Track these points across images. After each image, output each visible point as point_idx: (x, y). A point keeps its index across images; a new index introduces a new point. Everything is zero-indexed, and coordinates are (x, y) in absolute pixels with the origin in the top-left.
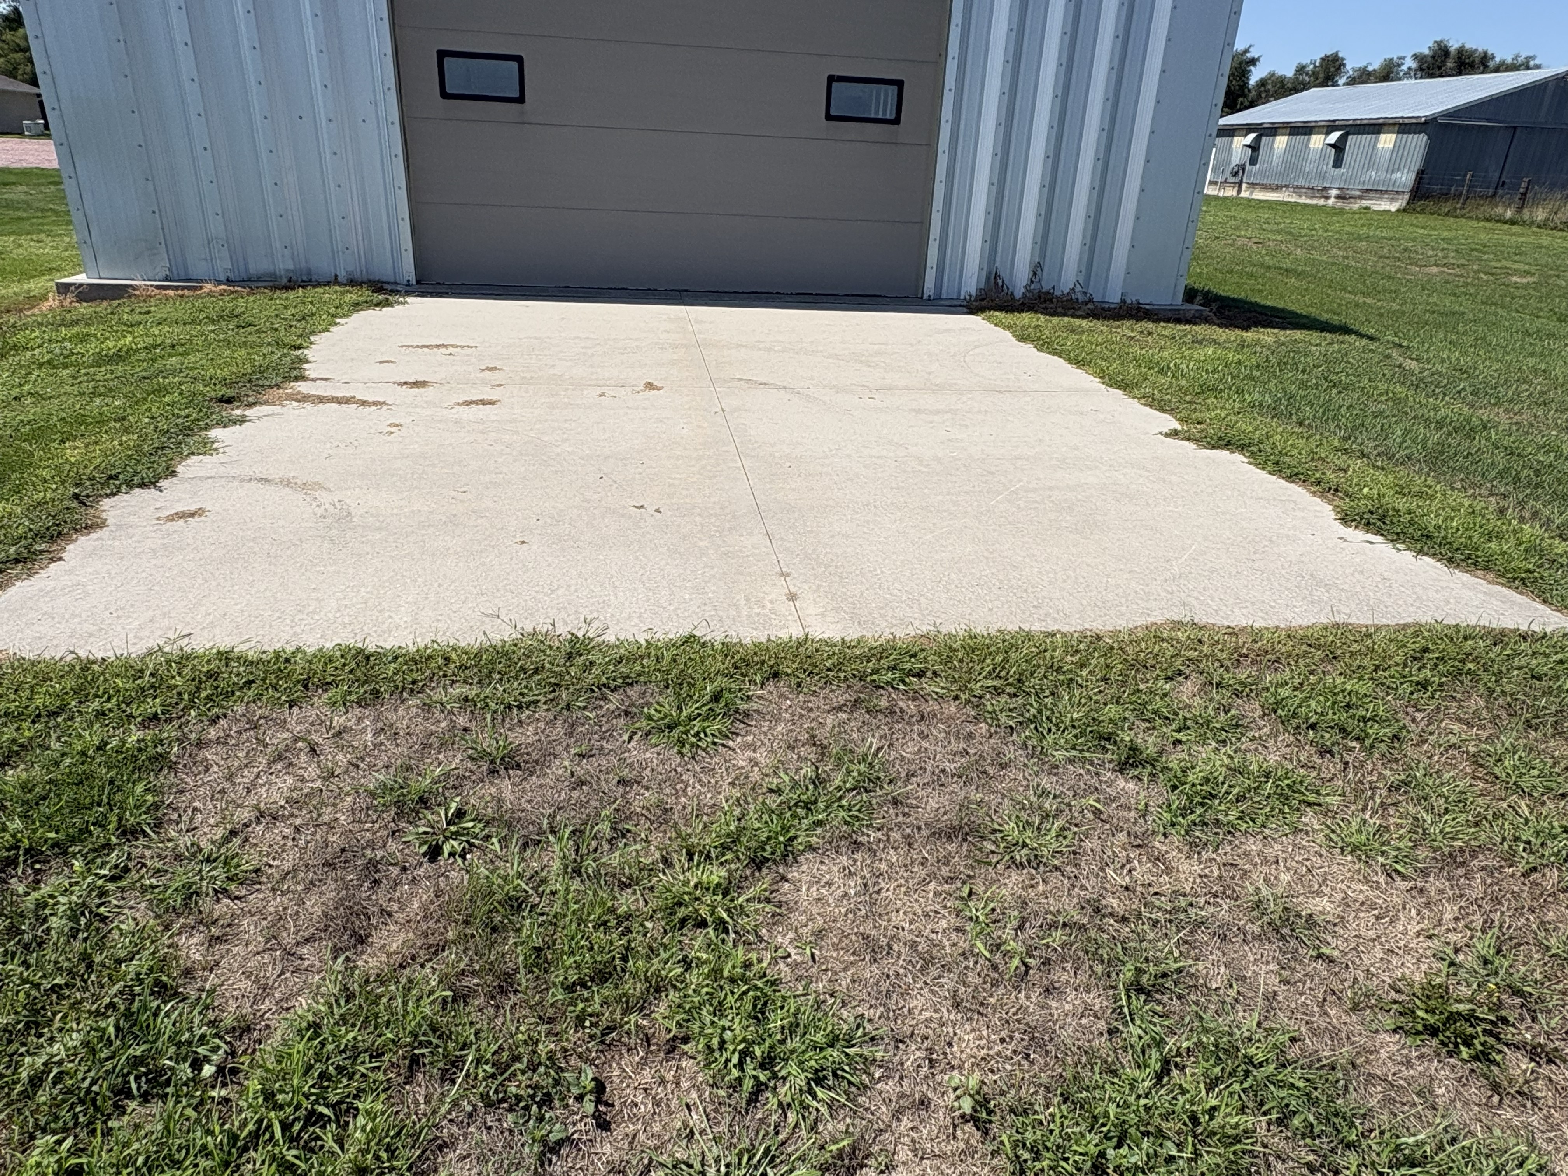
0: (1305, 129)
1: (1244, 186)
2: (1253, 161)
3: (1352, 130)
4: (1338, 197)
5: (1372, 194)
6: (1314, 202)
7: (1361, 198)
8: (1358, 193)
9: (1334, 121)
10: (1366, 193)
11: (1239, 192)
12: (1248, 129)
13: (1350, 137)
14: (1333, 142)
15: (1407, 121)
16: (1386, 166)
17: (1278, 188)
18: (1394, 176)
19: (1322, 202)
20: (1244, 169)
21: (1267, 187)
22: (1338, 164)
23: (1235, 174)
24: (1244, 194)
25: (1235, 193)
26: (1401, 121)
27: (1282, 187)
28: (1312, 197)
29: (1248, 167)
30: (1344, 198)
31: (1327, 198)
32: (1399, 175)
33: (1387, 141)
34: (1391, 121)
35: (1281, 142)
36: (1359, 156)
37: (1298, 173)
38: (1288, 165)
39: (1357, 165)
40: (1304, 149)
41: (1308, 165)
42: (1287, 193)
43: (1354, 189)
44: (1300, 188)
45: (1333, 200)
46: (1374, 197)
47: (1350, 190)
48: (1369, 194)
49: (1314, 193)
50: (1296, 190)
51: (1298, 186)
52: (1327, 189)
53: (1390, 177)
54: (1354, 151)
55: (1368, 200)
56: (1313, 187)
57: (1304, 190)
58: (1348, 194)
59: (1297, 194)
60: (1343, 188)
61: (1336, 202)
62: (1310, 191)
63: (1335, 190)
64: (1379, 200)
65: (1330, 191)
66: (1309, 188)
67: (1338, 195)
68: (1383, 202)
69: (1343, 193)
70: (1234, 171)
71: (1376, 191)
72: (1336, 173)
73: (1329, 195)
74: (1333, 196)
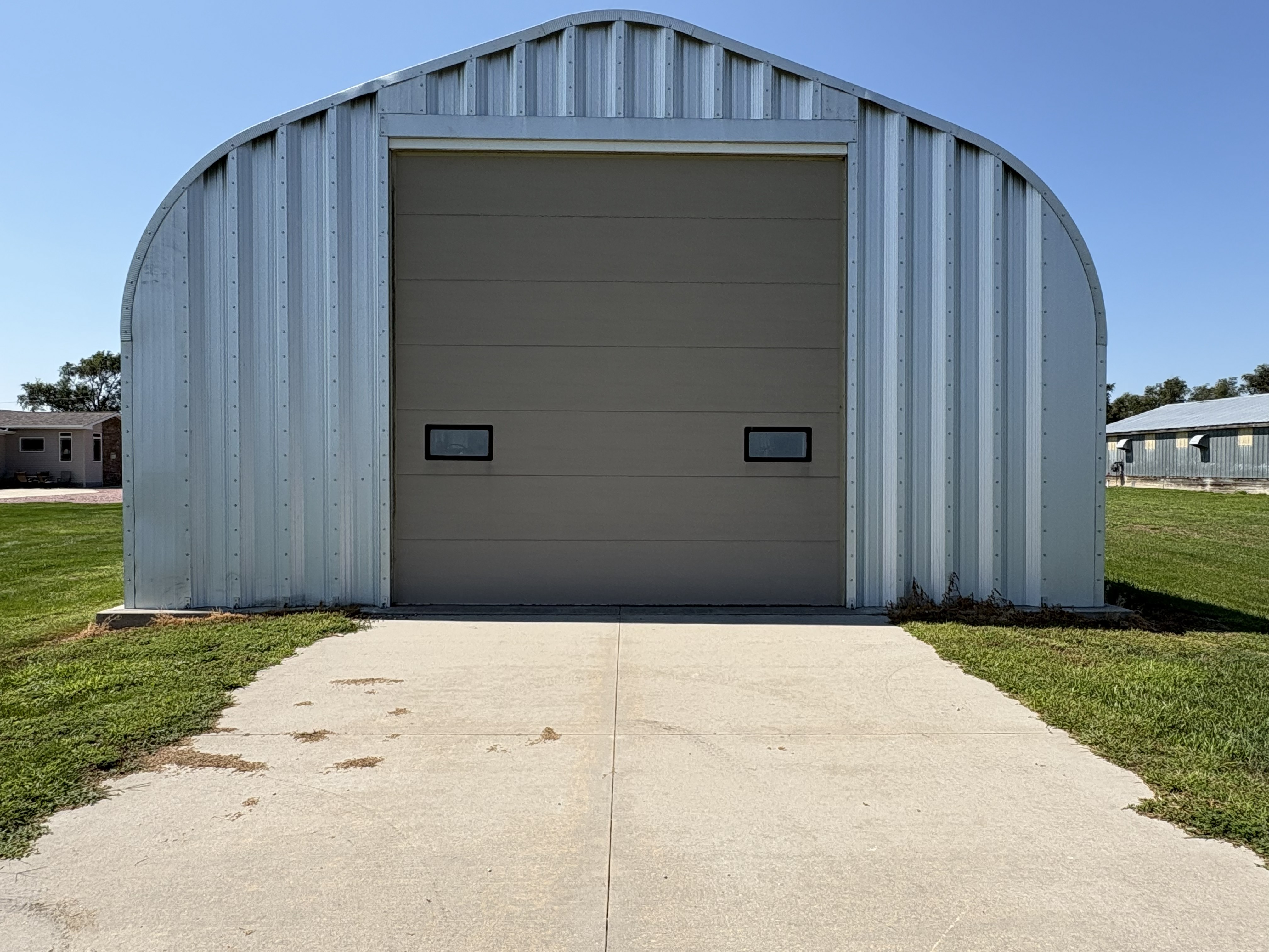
0: (1171, 434)
2: (1129, 459)
3: (1211, 433)
4: (1213, 485)
5: (1244, 482)
6: (1192, 489)
7: (1235, 485)
8: (1231, 481)
9: (1194, 428)
10: (1238, 481)
11: (1123, 482)
12: (1119, 436)
13: (1211, 439)
14: (1197, 443)
15: (1259, 425)
16: (1250, 460)
17: (1156, 479)
18: (1261, 467)
19: (1200, 489)
20: (1122, 466)
21: (1146, 479)
22: (1206, 458)
23: (1116, 470)
24: (1128, 484)
25: (1119, 484)
26: (1254, 425)
27: (1160, 478)
28: (1190, 485)
29: (1125, 464)
30: (1219, 485)
31: (1204, 485)
33: (1245, 441)
34: (1244, 426)
35: (1150, 444)
36: (1224, 452)
37: (1171, 467)
38: (1161, 462)
39: (1223, 460)
40: (1172, 449)
41: (1179, 460)
42: (1165, 483)
43: (1226, 478)
44: (1177, 478)
45: (1210, 487)
46: (1247, 484)
47: (1222, 478)
48: (1242, 481)
49: (1190, 482)
50: (1173, 480)
51: (1174, 477)
52: (1201, 478)
53: (1257, 468)
54: (1218, 449)
55: (1242, 486)
56: (1188, 477)
57: (1181, 480)
58: (1222, 482)
59: (1175, 483)
60: (1216, 478)
61: (1213, 488)
62: (1187, 481)
63: (1209, 479)
64: (1253, 486)
65: (1204, 480)
66: (1185, 479)
67: (1212, 483)
68: (1258, 488)
69: (1217, 481)
70: (1114, 467)
71: (1248, 479)
72: (1206, 466)
73: (1205, 483)
74: (1208, 484)
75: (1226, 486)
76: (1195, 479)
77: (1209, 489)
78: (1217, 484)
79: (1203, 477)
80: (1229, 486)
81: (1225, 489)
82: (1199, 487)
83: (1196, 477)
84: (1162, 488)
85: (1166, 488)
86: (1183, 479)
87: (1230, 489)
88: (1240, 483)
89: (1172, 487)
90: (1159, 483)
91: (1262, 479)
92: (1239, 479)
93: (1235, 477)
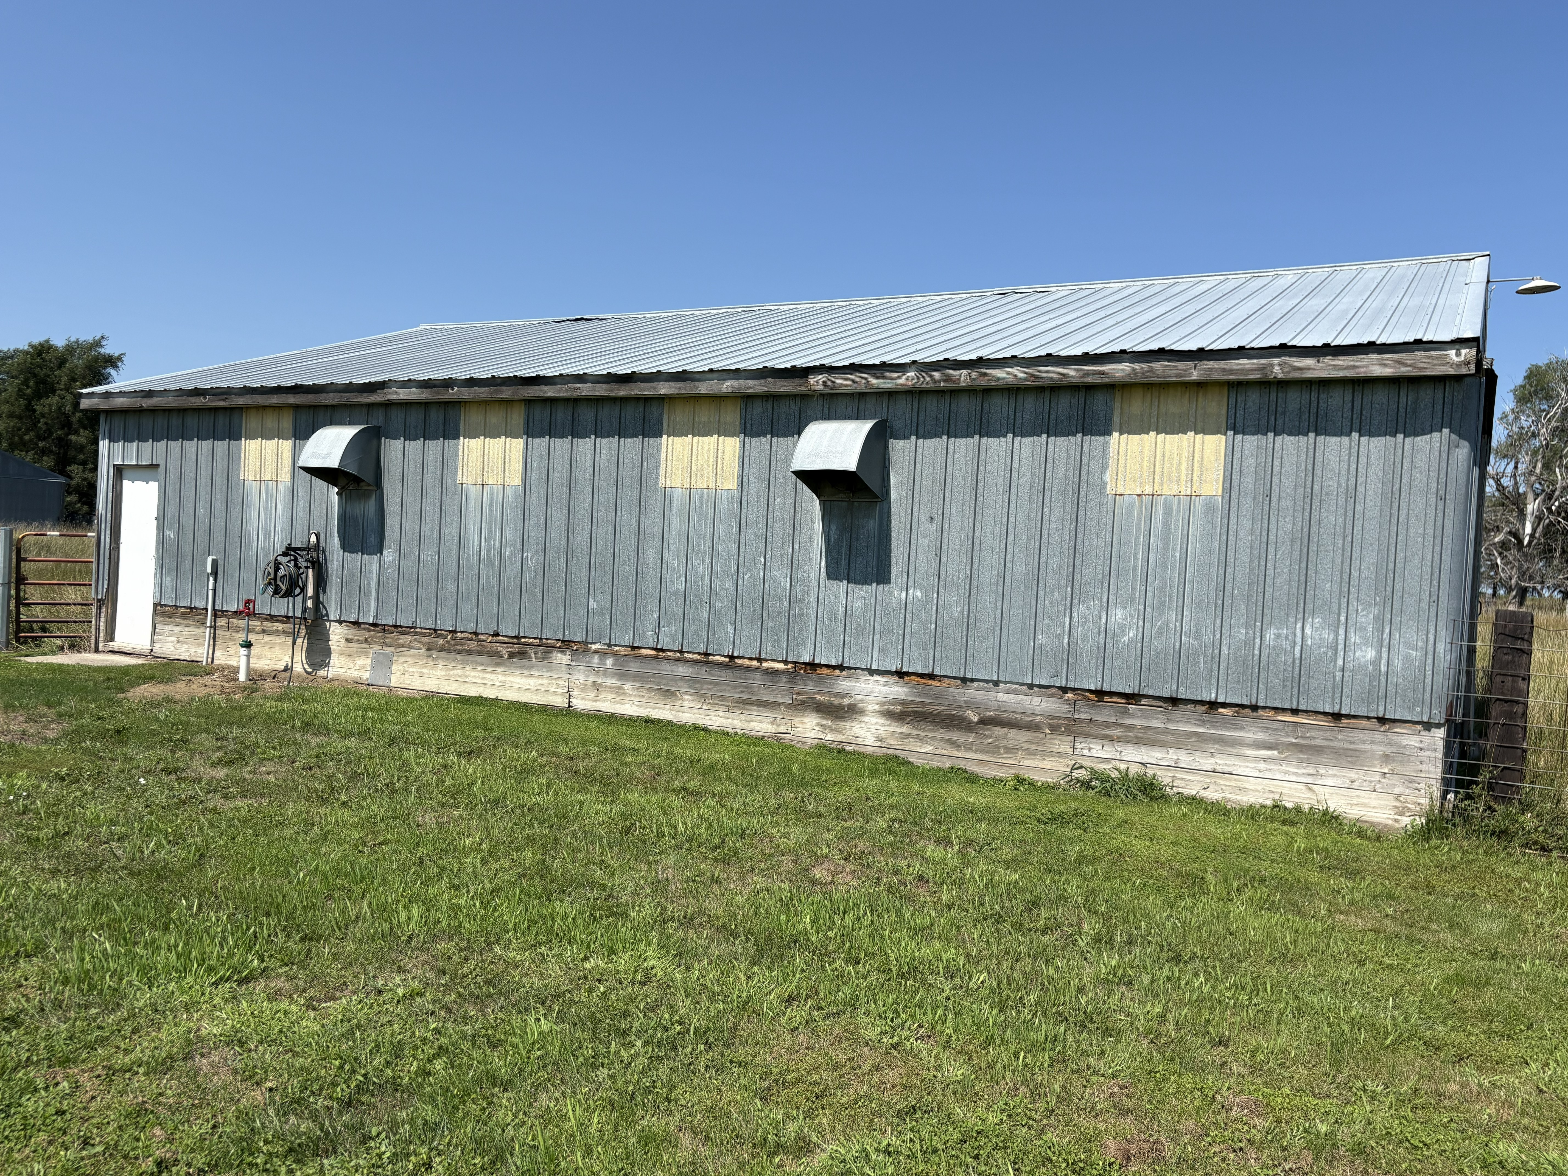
1: (337, 632)
2: (362, 536)
4: (906, 714)
7: (1069, 727)
11: (318, 653)
13: (909, 445)
20: (319, 566)
21: (460, 645)
22: (860, 560)
23: (289, 587)
24: (346, 666)
25: (299, 662)
28: (745, 703)
29: (336, 556)
30: (951, 721)
31: (841, 712)
32: (1319, 632)
36: (991, 530)
37: (624, 593)
38: (557, 558)
39: (988, 576)
41: (674, 558)
42: (580, 678)
43: (1005, 683)
44: (656, 657)
45: (881, 725)
46: (1166, 731)
47: (976, 684)
48: (1125, 712)
49: (746, 687)
50: (632, 664)
51: (639, 648)
52: (825, 671)
53: (1258, 641)
54: (953, 510)
55: (1126, 741)
56: (732, 658)
57: (682, 670)
58: (970, 705)
59: (642, 682)
60: (932, 676)
61: (906, 736)
62: (724, 676)
63: (876, 678)
64: (1214, 747)
65: (844, 684)
66: (708, 663)
67: (899, 702)
68: (1252, 765)
69: (936, 697)
70: (281, 572)
71: (1174, 701)
72: (858, 604)
73: (846, 701)
74: (872, 706)
75: (999, 731)
76: (782, 672)
77: (879, 739)
78: (940, 715)
79: (841, 668)
80: (1028, 733)
81: (993, 750)
82: (803, 719)
83: (786, 662)
84: (560, 701)
85: (579, 704)
86: (700, 661)
87: (1031, 753)
88: (1107, 725)
89: (627, 706)
90: (538, 676)
91: (1295, 712)
92: (1106, 699)
93: (1071, 685)
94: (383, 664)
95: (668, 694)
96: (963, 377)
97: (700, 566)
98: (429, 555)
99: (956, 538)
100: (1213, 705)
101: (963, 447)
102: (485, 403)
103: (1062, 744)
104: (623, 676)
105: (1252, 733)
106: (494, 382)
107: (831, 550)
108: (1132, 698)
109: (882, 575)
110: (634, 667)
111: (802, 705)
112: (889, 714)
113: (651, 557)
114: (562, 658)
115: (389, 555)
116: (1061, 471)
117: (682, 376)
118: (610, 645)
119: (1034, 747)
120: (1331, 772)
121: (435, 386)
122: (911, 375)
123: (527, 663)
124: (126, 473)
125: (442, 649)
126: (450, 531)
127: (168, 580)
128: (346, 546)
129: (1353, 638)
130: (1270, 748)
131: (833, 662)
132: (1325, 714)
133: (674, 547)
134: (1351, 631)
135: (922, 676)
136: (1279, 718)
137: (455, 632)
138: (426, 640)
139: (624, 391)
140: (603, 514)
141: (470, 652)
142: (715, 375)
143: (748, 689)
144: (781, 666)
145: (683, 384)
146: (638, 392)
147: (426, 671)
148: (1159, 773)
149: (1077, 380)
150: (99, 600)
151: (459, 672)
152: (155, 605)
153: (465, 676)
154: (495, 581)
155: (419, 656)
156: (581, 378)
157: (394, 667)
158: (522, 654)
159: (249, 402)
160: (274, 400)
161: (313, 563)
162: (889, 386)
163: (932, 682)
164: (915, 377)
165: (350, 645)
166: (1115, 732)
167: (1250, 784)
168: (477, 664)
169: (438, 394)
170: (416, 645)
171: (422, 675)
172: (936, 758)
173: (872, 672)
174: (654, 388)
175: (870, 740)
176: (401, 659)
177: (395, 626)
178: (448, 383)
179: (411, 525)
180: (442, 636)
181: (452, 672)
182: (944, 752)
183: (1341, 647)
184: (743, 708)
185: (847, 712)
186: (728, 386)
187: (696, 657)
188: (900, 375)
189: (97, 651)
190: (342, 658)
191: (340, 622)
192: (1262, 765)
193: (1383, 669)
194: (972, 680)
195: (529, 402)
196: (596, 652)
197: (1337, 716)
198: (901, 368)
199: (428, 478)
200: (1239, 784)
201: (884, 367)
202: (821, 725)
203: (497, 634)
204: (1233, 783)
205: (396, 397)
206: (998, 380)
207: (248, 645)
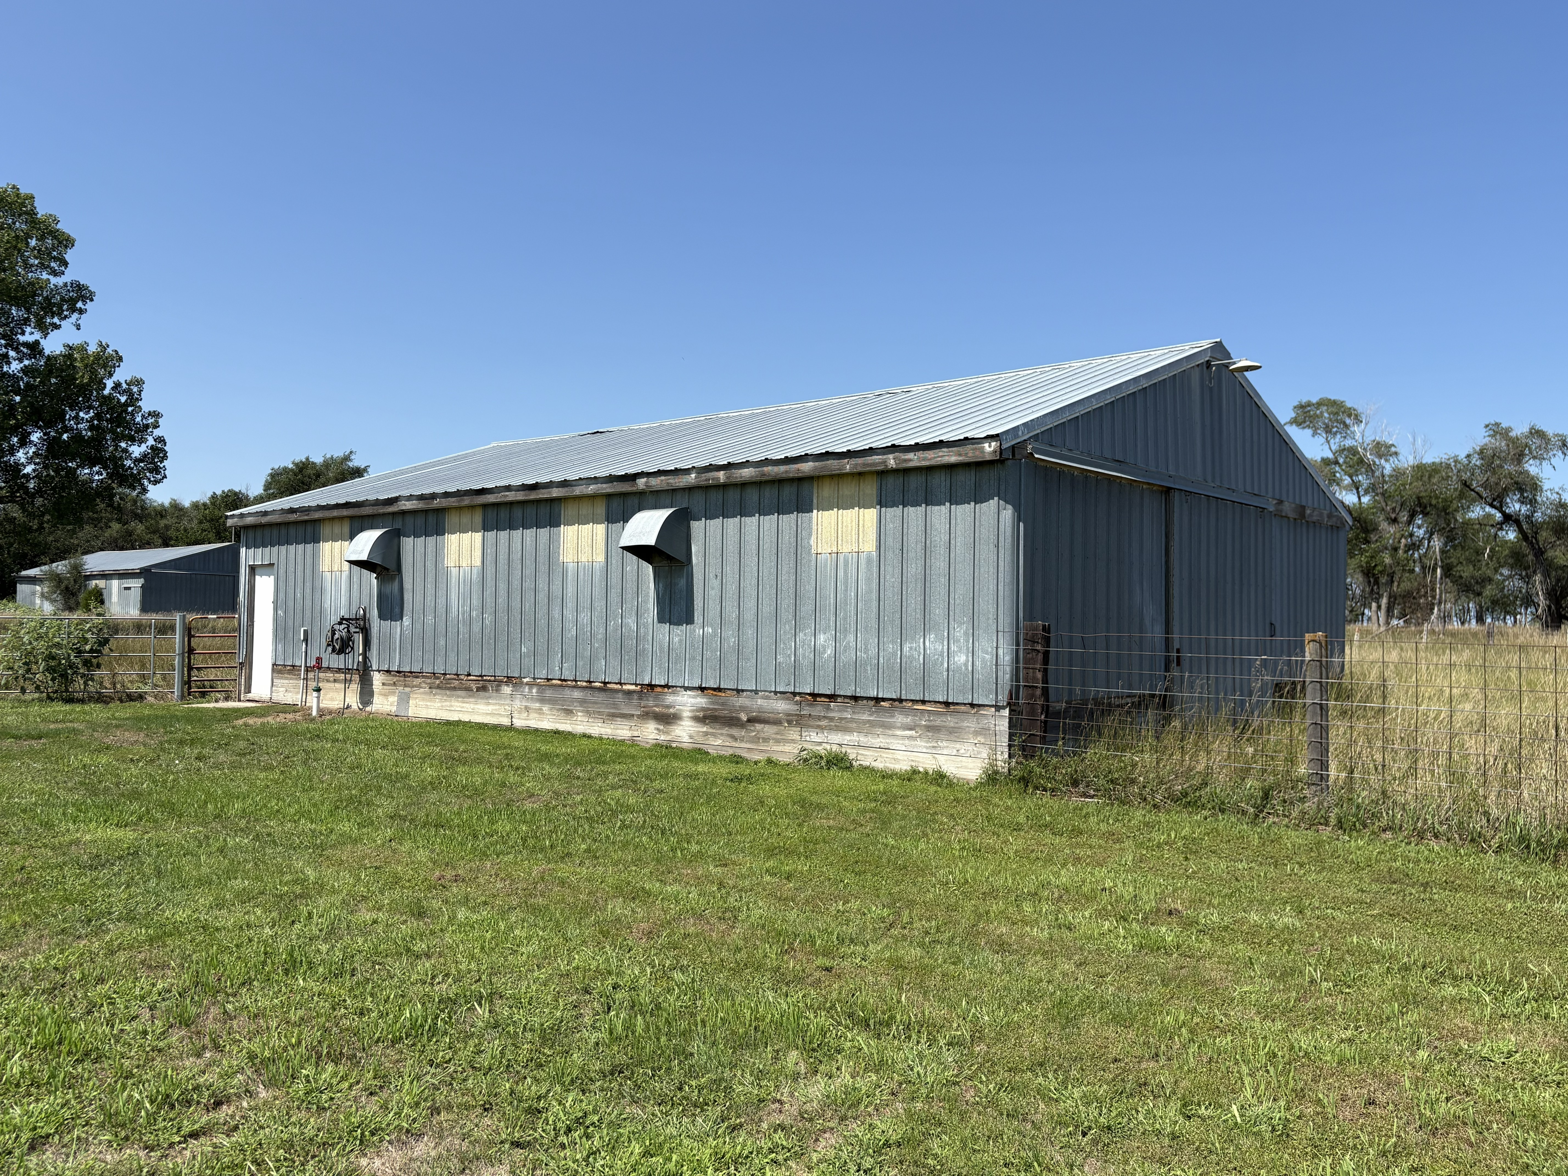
1: (377, 679)
2: (390, 607)
4: (706, 718)
5: (838, 711)
6: (622, 731)
7: (798, 721)
8: (782, 706)
10: (813, 706)
11: (366, 695)
14: (643, 541)
17: (484, 685)
18: (913, 648)
19: (651, 733)
20: (366, 631)
21: (447, 684)
22: (675, 610)
23: (343, 646)
24: (384, 703)
25: (353, 699)
26: (891, 461)
27: (498, 683)
28: (613, 716)
29: (376, 624)
30: (731, 721)
31: (667, 719)
32: (933, 644)
33: (845, 531)
34: (849, 465)
35: (464, 549)
36: (749, 583)
37: (542, 640)
38: (503, 617)
39: (749, 615)
40: (543, 568)
41: (569, 615)
42: (518, 703)
43: (761, 691)
44: (561, 686)
45: (692, 726)
46: (852, 720)
47: (745, 693)
48: (828, 708)
49: (614, 704)
50: (547, 692)
51: (551, 679)
52: (659, 689)
53: (899, 652)
54: (728, 569)
55: (830, 729)
56: (605, 683)
57: (577, 694)
58: (743, 708)
59: (553, 704)
60: (719, 689)
61: (706, 734)
62: (600, 697)
63: (689, 693)
64: (879, 731)
65: (670, 699)
66: (591, 688)
67: (703, 709)
68: (901, 742)
69: (723, 704)
70: (336, 636)
71: (855, 698)
72: (676, 639)
73: (672, 710)
74: (686, 714)
75: (759, 726)
76: (634, 691)
77: (691, 737)
78: (725, 717)
79: (667, 686)
80: (775, 727)
81: (756, 740)
82: (647, 726)
83: (636, 685)
84: (506, 721)
85: (519, 723)
86: (587, 687)
87: (778, 741)
88: (819, 718)
89: (545, 722)
90: (493, 704)
91: (924, 702)
92: (818, 699)
93: (797, 690)
94: (404, 700)
95: (569, 712)
96: (721, 475)
97: (584, 618)
98: (430, 619)
99: (731, 589)
100: (877, 700)
101: (732, 523)
102: (460, 509)
103: (793, 733)
104: (542, 701)
105: (900, 719)
106: (459, 494)
107: (660, 601)
108: (832, 697)
109: (689, 619)
110: (549, 693)
111: (647, 715)
112: (696, 719)
113: (556, 613)
114: (507, 690)
115: (406, 621)
116: (787, 537)
117: (565, 484)
118: (534, 678)
119: (779, 737)
120: (945, 744)
121: (426, 499)
122: (693, 476)
123: (487, 694)
124: (257, 571)
125: (438, 687)
126: (441, 601)
127: (280, 647)
128: (382, 617)
129: (953, 648)
130: (911, 729)
131: (663, 683)
132: (939, 702)
133: (569, 605)
134: (952, 642)
135: (714, 689)
136: (915, 707)
137: (445, 674)
138: (429, 681)
139: (533, 496)
140: (528, 584)
141: (454, 689)
142: (584, 482)
143: (615, 706)
144: (633, 687)
145: (566, 489)
146: (541, 496)
147: (429, 704)
148: (849, 751)
149: (784, 475)
150: (241, 664)
151: (448, 703)
152: (273, 665)
153: (451, 706)
154: (467, 636)
155: (425, 693)
156: (508, 488)
157: (411, 702)
158: (484, 689)
159: (321, 515)
160: (335, 513)
161: (362, 629)
162: (681, 484)
163: (720, 694)
164: (696, 477)
165: (385, 687)
166: (824, 723)
167: (899, 755)
168: (458, 697)
169: (428, 504)
170: (423, 685)
171: (427, 707)
172: (724, 748)
173: (687, 689)
174: (550, 493)
175: (686, 739)
176: (415, 696)
177: (411, 672)
178: (433, 496)
179: (419, 597)
180: (438, 678)
181: (444, 704)
182: (728, 744)
183: (946, 654)
184: (612, 720)
185: (673, 719)
186: (592, 488)
187: (585, 684)
188: (687, 476)
189: (239, 700)
190: (381, 697)
191: (379, 671)
192: (907, 742)
193: (970, 668)
194: (743, 691)
195: (485, 506)
196: (527, 684)
197: (947, 704)
198: (687, 471)
199: (428, 564)
200: (895, 756)
201: (677, 472)
202: (658, 729)
203: (469, 675)
204: (890, 756)
205: (404, 508)
206: (741, 477)
207: (318, 690)
